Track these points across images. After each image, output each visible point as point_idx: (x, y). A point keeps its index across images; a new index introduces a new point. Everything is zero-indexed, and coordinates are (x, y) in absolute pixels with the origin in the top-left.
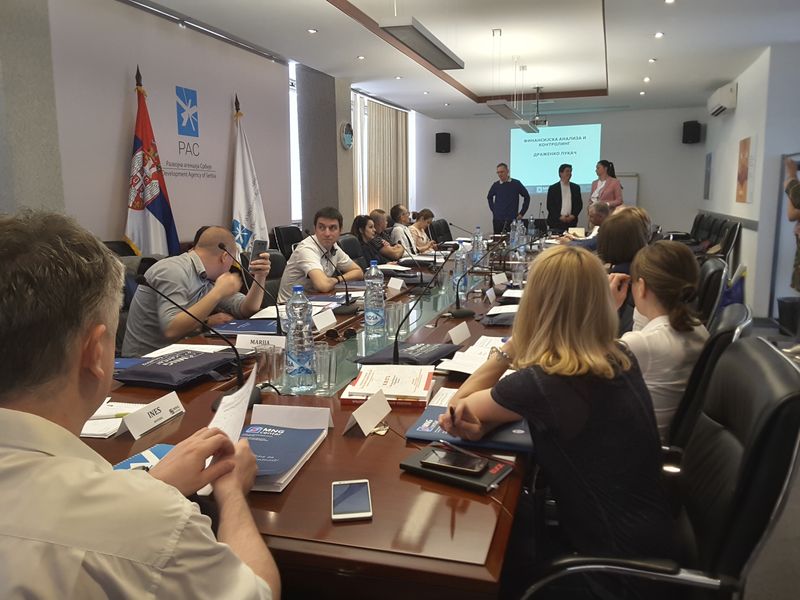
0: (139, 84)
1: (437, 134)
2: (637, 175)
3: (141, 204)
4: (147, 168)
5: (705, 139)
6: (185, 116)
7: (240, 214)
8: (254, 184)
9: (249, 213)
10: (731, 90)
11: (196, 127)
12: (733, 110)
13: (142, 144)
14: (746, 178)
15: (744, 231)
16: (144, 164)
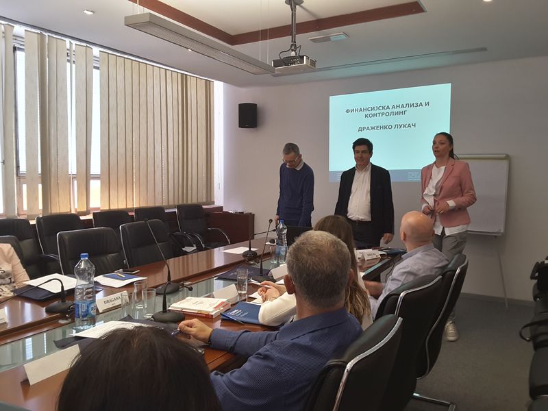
1: (240, 105)
2: (507, 157)
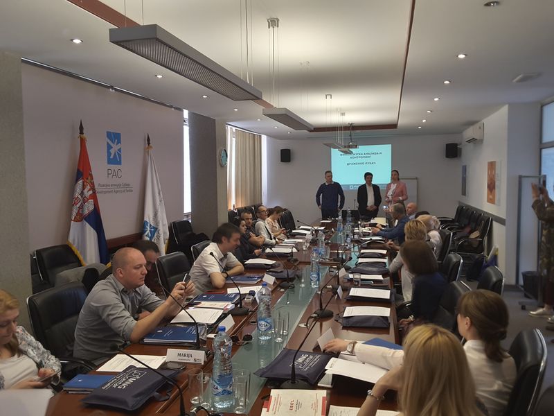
0: (81, 133)
1: (282, 150)
2: (416, 178)
3: (81, 218)
4: (86, 191)
5: (460, 156)
6: (112, 151)
7: (149, 216)
8: (159, 194)
9: (156, 215)
10: (480, 128)
11: (120, 158)
12: (481, 141)
13: (82, 175)
14: (494, 187)
15: (494, 223)
16: (84, 189)
